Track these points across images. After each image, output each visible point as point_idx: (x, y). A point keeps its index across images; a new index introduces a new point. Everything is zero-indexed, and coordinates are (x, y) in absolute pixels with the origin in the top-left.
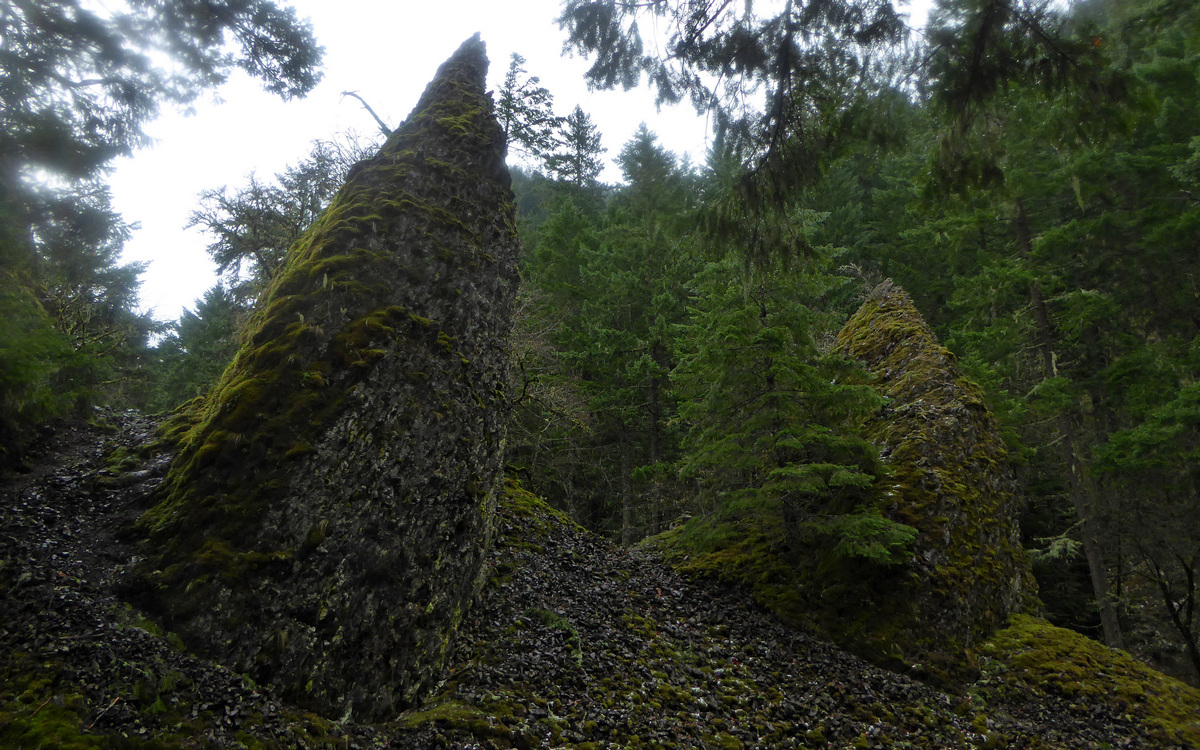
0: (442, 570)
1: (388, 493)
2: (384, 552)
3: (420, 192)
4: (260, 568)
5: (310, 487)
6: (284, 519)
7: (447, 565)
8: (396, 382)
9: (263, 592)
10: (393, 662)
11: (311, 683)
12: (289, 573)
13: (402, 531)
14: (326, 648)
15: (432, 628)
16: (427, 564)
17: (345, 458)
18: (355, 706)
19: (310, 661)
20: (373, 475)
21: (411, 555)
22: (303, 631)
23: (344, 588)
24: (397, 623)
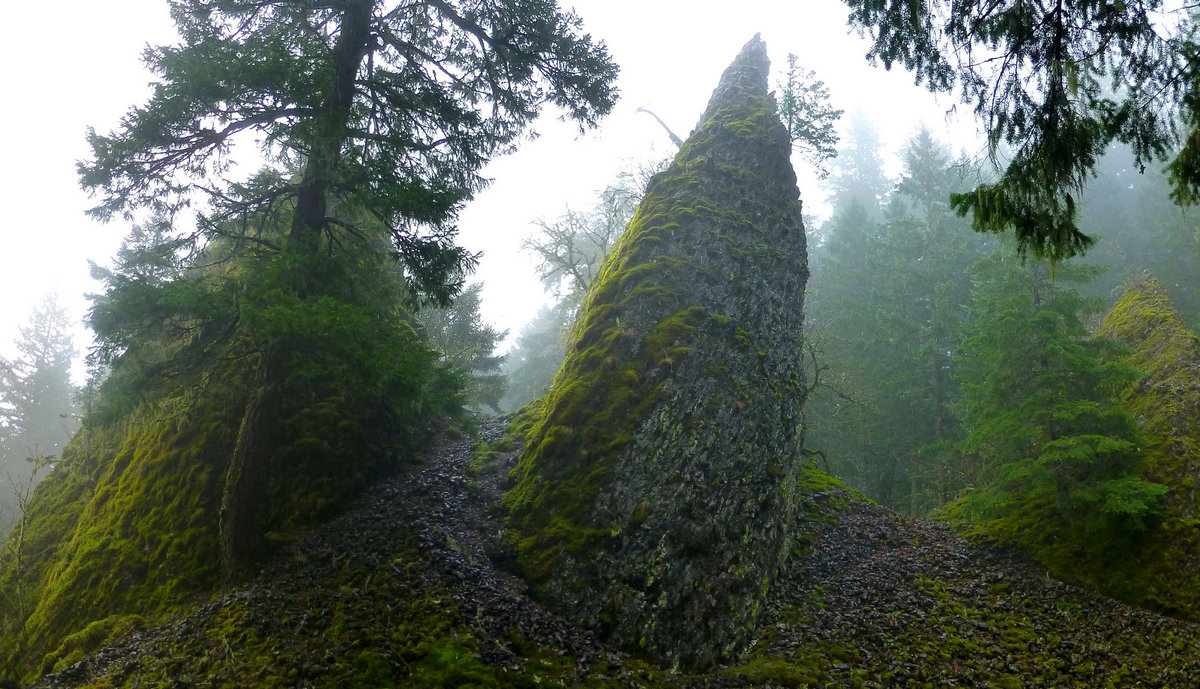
0: (750, 544)
1: (698, 477)
2: (699, 529)
3: (712, 197)
4: (595, 542)
5: (632, 472)
6: (613, 500)
7: (754, 539)
8: (701, 376)
9: (600, 561)
10: (711, 624)
11: (643, 639)
12: (620, 546)
13: (713, 511)
14: (654, 610)
15: (744, 594)
16: (734, 538)
17: (659, 447)
18: (682, 660)
19: (642, 620)
20: (685, 460)
21: (722, 531)
22: (634, 595)
23: (666, 559)
24: (712, 590)
